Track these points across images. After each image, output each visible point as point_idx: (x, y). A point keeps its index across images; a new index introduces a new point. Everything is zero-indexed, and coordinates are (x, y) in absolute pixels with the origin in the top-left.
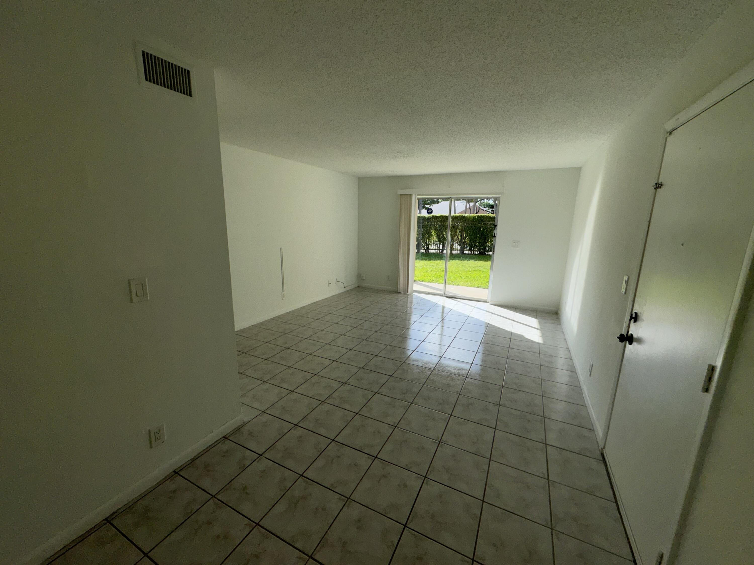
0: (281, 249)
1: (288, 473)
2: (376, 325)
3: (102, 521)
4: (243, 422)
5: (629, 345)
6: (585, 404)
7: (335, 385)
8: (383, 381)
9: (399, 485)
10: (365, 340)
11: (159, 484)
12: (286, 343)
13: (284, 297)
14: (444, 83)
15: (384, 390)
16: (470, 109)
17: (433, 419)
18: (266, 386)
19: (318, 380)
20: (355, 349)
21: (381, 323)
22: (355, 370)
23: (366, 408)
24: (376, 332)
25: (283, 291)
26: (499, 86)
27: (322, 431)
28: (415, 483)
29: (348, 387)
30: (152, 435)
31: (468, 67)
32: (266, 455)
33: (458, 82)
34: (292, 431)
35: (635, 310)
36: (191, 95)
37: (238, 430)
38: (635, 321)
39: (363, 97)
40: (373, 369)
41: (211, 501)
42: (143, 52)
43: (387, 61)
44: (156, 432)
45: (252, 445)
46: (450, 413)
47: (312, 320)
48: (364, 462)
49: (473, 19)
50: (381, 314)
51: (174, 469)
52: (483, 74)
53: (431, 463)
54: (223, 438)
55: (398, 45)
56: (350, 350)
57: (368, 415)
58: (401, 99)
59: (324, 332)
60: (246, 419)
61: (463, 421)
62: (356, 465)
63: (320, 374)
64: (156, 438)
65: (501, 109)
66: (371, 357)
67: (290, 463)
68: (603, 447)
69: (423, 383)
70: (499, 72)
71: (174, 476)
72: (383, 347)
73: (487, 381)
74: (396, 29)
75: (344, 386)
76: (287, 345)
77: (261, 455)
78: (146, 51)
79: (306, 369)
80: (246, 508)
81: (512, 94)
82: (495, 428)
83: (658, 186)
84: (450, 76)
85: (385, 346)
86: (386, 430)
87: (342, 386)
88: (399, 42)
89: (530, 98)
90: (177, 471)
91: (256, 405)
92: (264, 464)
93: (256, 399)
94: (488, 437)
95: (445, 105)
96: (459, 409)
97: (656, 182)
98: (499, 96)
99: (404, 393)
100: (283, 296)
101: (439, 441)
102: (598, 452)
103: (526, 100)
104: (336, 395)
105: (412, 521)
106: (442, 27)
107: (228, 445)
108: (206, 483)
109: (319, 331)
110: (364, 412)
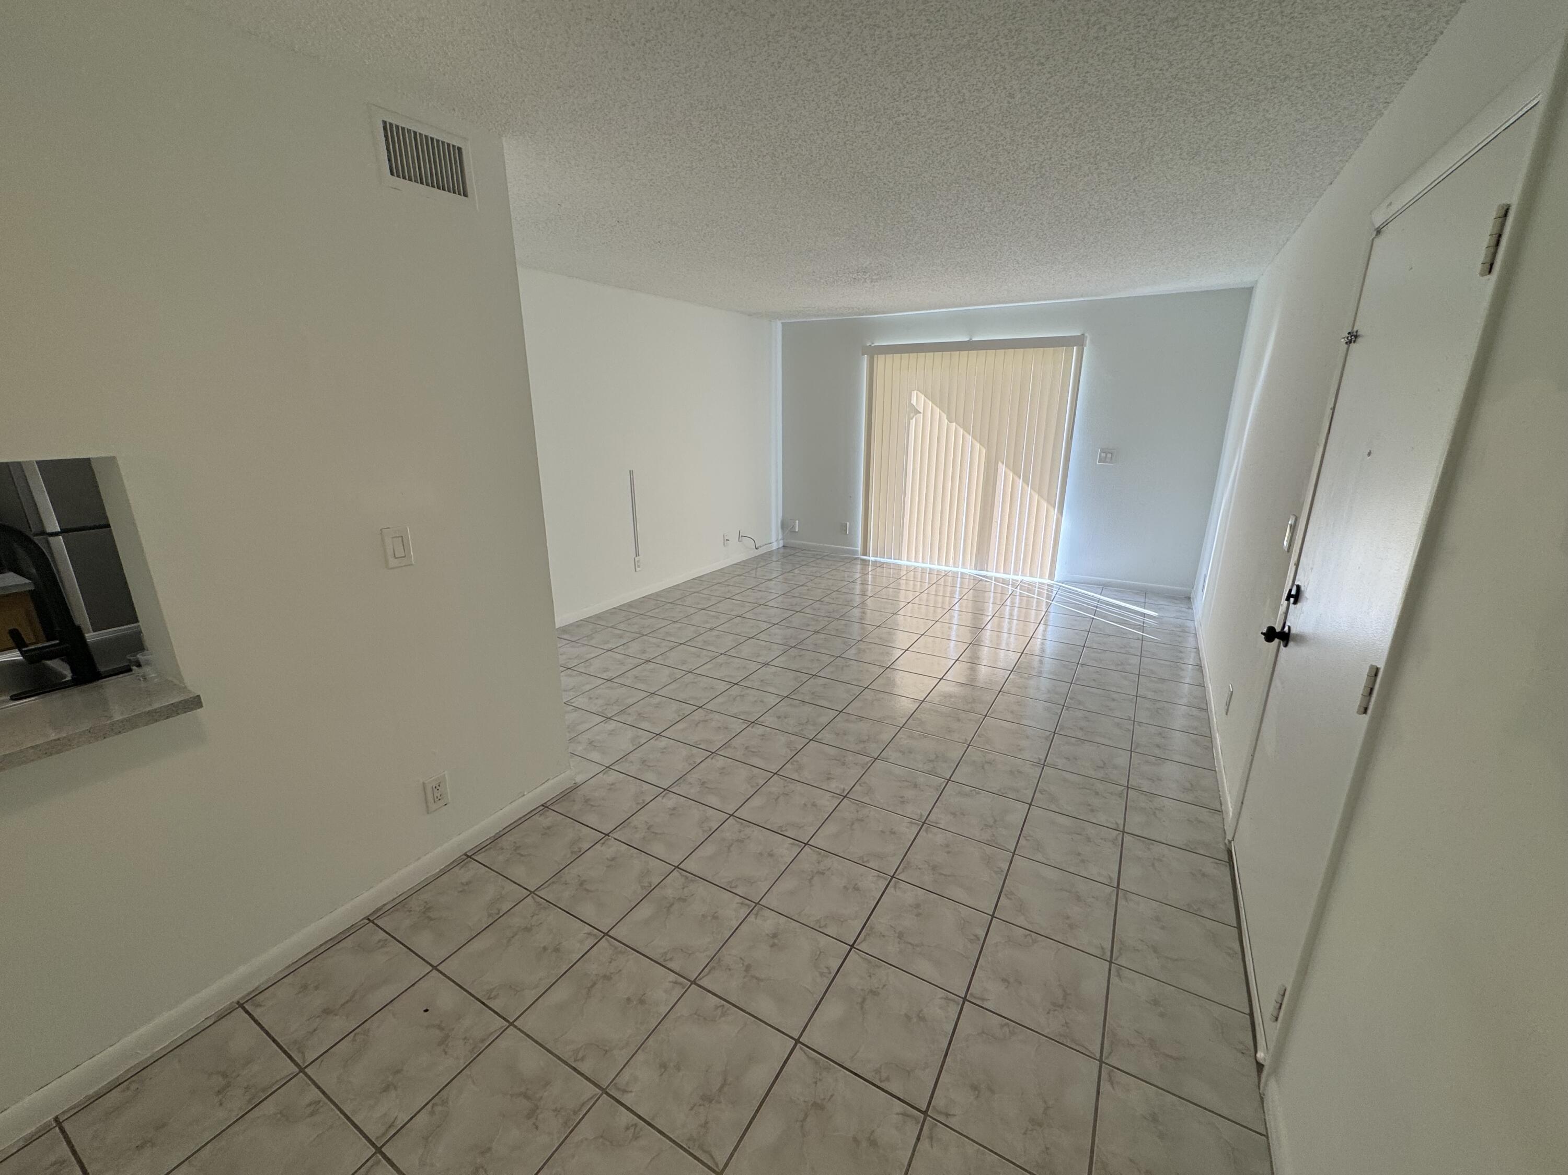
0: (631, 472)
1: (654, 863)
2: (817, 620)
3: (362, 920)
4: (574, 782)
5: (1284, 648)
6: (1215, 767)
7: (737, 726)
8: (824, 720)
9: (845, 887)
10: (794, 647)
11: (443, 872)
12: (644, 652)
13: (639, 567)
14: (934, 141)
15: (826, 736)
16: (995, 185)
17: (916, 786)
18: (611, 725)
19: (705, 716)
20: (773, 663)
21: (827, 617)
22: (772, 700)
23: (792, 764)
24: (816, 632)
25: (637, 554)
26: (1047, 142)
27: (713, 800)
28: (872, 884)
29: (759, 730)
30: (429, 791)
31: (978, 111)
32: (616, 835)
33: (963, 139)
34: (659, 798)
35: (1299, 580)
36: (465, 195)
37: (567, 794)
38: (1295, 603)
39: (781, 174)
40: (807, 699)
41: (529, 899)
42: (385, 123)
43: (821, 110)
44: (434, 787)
45: (592, 819)
46: (948, 778)
47: (692, 611)
48: (785, 851)
49: (975, 32)
50: (826, 599)
51: (465, 852)
52: (1011, 123)
53: (905, 856)
54: (543, 807)
55: (840, 82)
56: (766, 664)
57: (795, 776)
58: (854, 174)
59: (715, 633)
60: (579, 779)
61: (971, 791)
62: (771, 855)
63: (708, 706)
64: (435, 797)
65: (1059, 183)
66: (804, 678)
67: (658, 849)
68: (1231, 839)
69: (901, 726)
70: (1041, 117)
71: (465, 861)
72: (826, 659)
73: (1024, 722)
74: (832, 57)
75: (752, 727)
76: (646, 656)
77: (608, 835)
78: (388, 120)
79: (681, 696)
80: (587, 910)
81: (1076, 155)
82: (1029, 803)
83: (1353, 337)
84: (947, 129)
85: (832, 659)
86: (827, 803)
87: (749, 728)
88: (840, 78)
89: (1114, 161)
90: (469, 854)
91: (595, 756)
92: (612, 849)
93: (595, 746)
94: (1016, 818)
95: (943, 180)
96: (964, 769)
97: (1350, 331)
98: (1050, 159)
99: (864, 742)
100: (636, 566)
101: (923, 821)
102: (1222, 846)
103: (1106, 164)
104: (736, 742)
105: (864, 940)
106: (919, 50)
107: (549, 819)
108: (518, 872)
109: (707, 630)
110: (789, 771)
